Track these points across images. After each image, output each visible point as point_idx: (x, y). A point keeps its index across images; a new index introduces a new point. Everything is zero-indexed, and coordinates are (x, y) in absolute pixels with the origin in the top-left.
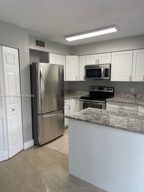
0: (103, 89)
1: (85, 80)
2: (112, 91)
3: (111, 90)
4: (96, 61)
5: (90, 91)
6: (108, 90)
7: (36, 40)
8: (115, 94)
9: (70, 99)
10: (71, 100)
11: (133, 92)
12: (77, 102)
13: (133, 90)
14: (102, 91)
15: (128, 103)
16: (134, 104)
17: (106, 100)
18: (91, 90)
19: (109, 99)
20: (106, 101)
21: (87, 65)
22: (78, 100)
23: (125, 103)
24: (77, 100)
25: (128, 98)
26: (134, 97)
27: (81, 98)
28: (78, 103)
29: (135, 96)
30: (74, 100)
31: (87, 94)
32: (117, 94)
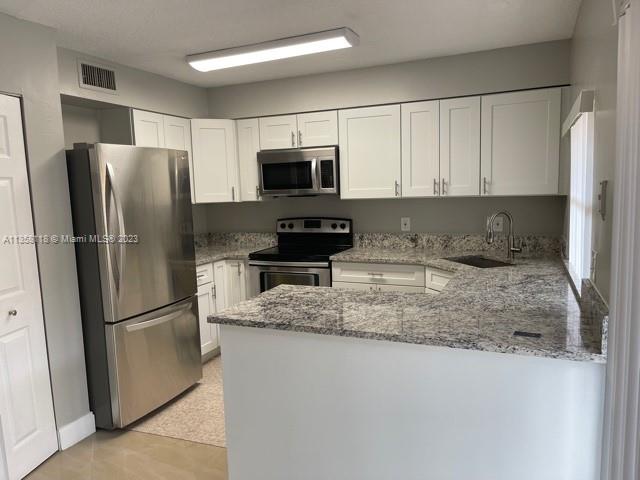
0: (318, 225)
1: (260, 199)
2: (347, 231)
3: (343, 227)
4: (293, 135)
5: (278, 234)
6: (334, 226)
7: (83, 66)
8: (356, 237)
9: (214, 262)
10: (217, 264)
11: (408, 229)
12: (239, 273)
13: (406, 224)
14: (316, 230)
15: (396, 263)
16: (414, 264)
17: (331, 258)
18: (280, 230)
19: (340, 256)
20: (330, 262)
21: (263, 149)
22: (242, 266)
23: (387, 262)
24: (239, 266)
25: (394, 247)
26: (411, 245)
27: (253, 257)
28: (242, 275)
29: (414, 240)
30: (229, 266)
31: (268, 243)
32: (361, 238)
